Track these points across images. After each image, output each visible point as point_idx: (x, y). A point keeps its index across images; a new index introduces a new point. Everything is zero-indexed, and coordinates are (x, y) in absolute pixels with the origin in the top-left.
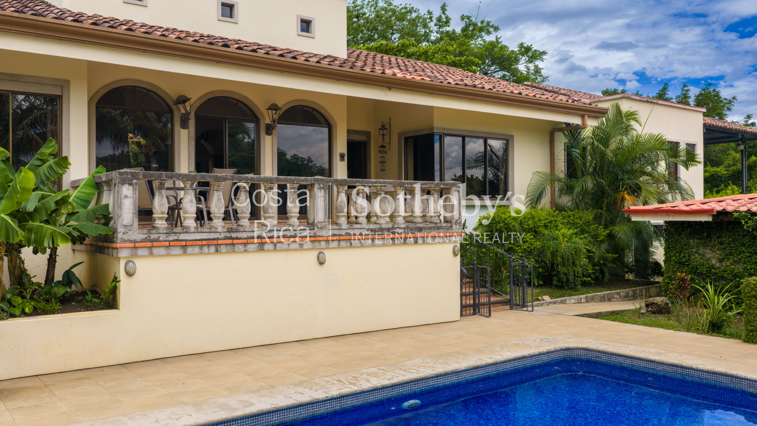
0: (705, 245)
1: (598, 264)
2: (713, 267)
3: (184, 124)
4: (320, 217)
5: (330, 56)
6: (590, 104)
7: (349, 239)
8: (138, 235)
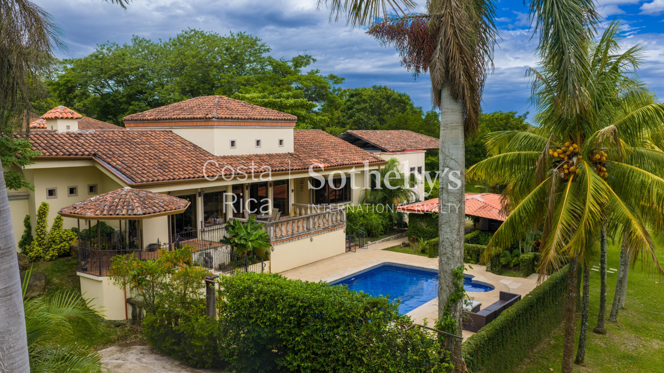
0: (422, 222)
1: (385, 227)
2: (424, 229)
3: (247, 189)
4: (311, 227)
5: (289, 153)
6: (382, 161)
7: (318, 233)
8: (274, 240)
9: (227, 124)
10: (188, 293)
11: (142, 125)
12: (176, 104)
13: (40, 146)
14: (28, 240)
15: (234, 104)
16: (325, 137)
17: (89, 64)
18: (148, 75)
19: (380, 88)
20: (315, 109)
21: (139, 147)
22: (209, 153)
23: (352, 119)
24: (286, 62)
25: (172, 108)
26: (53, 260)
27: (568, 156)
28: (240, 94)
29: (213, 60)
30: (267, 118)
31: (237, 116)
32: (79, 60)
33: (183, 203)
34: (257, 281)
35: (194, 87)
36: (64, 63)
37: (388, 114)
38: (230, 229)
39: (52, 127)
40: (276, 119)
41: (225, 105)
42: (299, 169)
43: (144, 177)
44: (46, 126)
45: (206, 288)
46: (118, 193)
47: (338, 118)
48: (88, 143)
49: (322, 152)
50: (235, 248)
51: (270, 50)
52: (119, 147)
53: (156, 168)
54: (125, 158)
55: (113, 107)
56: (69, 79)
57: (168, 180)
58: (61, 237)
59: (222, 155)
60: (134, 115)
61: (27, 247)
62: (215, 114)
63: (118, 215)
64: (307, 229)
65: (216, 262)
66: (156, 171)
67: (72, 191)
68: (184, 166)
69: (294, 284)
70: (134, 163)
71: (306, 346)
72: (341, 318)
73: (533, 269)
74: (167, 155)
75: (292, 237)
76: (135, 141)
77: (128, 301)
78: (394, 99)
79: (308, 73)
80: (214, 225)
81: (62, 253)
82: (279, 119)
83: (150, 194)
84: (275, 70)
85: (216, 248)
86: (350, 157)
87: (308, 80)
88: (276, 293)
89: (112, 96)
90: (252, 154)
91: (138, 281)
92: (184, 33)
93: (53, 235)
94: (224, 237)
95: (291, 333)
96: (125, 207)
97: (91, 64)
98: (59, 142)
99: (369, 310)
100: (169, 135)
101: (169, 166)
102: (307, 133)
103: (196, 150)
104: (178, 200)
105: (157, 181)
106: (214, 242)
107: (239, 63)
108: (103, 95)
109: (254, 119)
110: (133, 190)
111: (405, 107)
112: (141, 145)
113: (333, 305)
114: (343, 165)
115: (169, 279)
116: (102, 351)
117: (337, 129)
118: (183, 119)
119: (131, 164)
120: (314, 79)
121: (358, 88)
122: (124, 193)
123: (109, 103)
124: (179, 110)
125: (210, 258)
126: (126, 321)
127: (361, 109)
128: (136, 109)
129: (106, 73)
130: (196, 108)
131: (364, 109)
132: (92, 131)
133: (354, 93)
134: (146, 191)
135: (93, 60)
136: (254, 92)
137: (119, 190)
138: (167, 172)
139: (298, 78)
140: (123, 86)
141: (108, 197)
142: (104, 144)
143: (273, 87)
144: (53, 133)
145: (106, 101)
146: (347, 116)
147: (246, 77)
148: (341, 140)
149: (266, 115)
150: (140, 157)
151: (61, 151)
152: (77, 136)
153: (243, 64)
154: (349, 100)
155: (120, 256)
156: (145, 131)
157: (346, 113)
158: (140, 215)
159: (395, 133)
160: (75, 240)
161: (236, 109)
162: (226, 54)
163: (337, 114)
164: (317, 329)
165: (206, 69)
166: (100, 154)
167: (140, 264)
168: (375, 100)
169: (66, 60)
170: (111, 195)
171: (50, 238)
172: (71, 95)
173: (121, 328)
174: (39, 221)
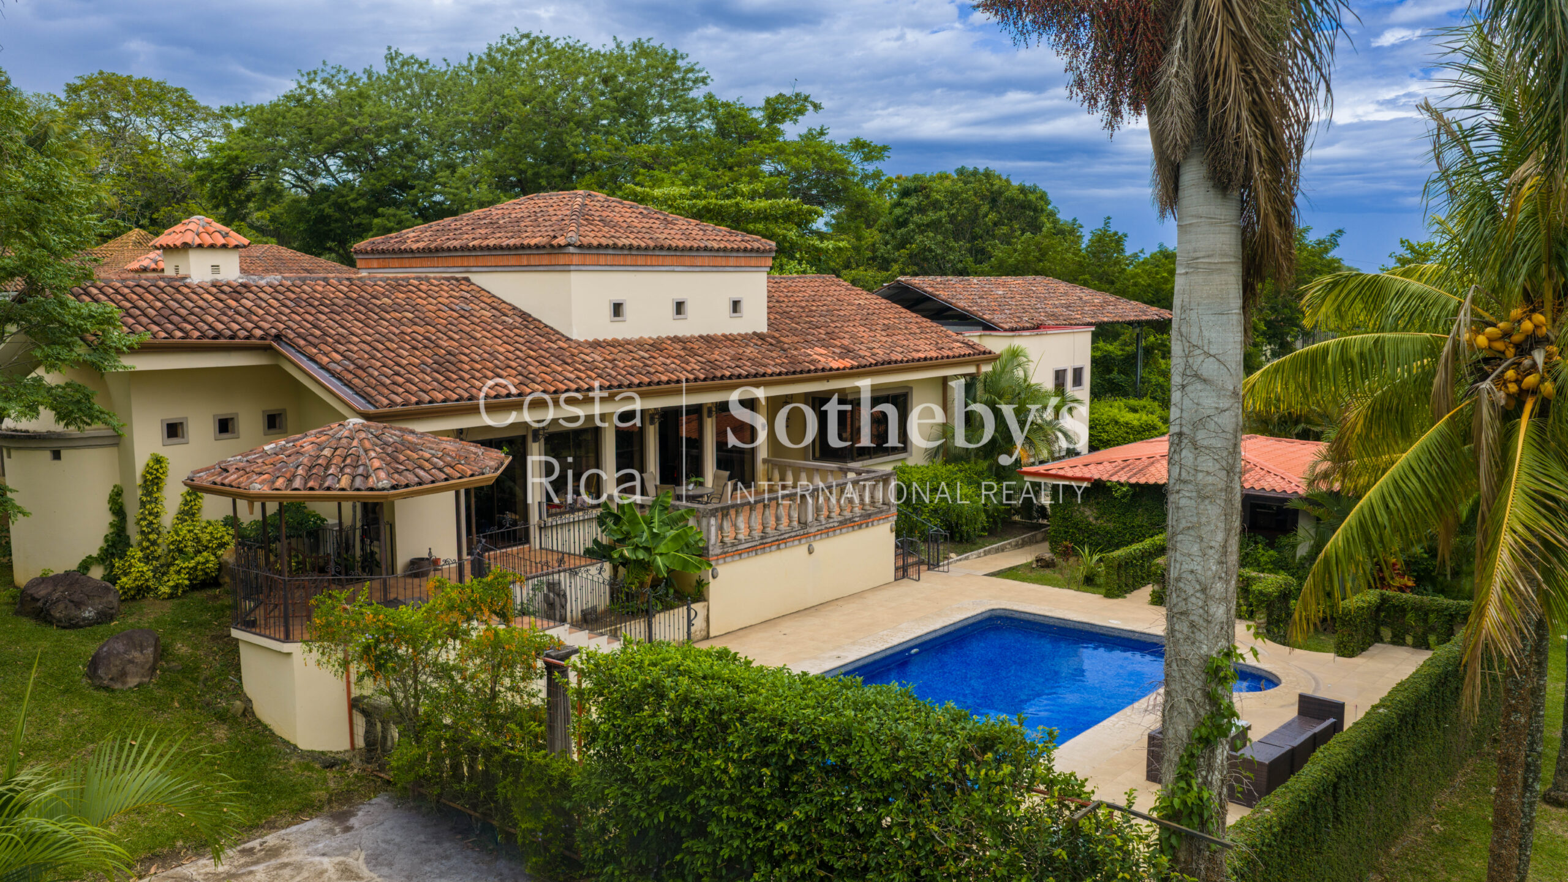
0: (1084, 505)
4: (810, 518)
5: (755, 333)
6: (984, 353)
7: (827, 532)
8: (718, 551)
9: (602, 260)
10: (502, 689)
11: (396, 263)
12: (478, 212)
13: (146, 315)
14: (120, 546)
15: (622, 212)
16: (843, 292)
17: (280, 119)
18: (419, 144)
19: (975, 173)
20: (819, 224)
21: (388, 317)
22: (557, 333)
23: (904, 247)
24: (749, 110)
25: (471, 221)
26: (178, 597)
27: (1517, 346)
28: (638, 189)
29: (573, 106)
30: (702, 245)
31: (627, 242)
32: (257, 108)
33: (491, 459)
34: (676, 671)
35: (525, 172)
36: (222, 117)
37: (994, 237)
38: (610, 522)
39: (177, 268)
40: (725, 250)
41: (597, 214)
42: (780, 374)
43: (397, 394)
44: (162, 265)
45: (545, 678)
46: (330, 432)
47: (873, 248)
48: (263, 309)
49: (837, 330)
50: (622, 570)
51: (709, 81)
52: (338, 318)
53: (429, 370)
54: (352, 347)
55: (336, 221)
56: (234, 153)
57: (457, 400)
58: (198, 540)
59: (591, 339)
60: (379, 239)
61: (117, 563)
62: (573, 237)
63: (328, 489)
64: (799, 522)
65: (574, 607)
66: (428, 379)
67: (225, 426)
68: (497, 367)
69: (771, 679)
70: (373, 357)
71: (803, 846)
72: (897, 777)
73: (1377, 632)
74: (457, 337)
75: (763, 544)
76: (378, 302)
77: (354, 704)
78: (1011, 200)
79: (800, 136)
80: (568, 512)
81: (201, 578)
82: (732, 250)
83: (411, 438)
84: (722, 131)
85: (573, 572)
86: (905, 343)
87: (803, 153)
88: (725, 704)
89: (333, 193)
90: (664, 336)
91: (377, 658)
92: (505, 42)
93: (178, 535)
94: (595, 541)
95: (766, 811)
96: (347, 470)
97: (284, 118)
98: (191, 305)
99: (973, 758)
100: (463, 287)
101: (459, 365)
102: (800, 284)
103: (526, 327)
104: (480, 450)
105: (430, 402)
106: (569, 554)
107: (635, 115)
108: (312, 193)
109: (669, 248)
110: (369, 427)
111: (1036, 218)
112: (394, 314)
113: (876, 741)
114: (889, 363)
115: (453, 652)
116: (288, 830)
117: (870, 273)
118: (495, 248)
119: (367, 360)
120: (815, 152)
121: (920, 173)
122: (346, 433)
123: (327, 210)
124: (486, 226)
125: (558, 595)
126: (350, 754)
127: (928, 225)
128: (390, 225)
129: (319, 140)
130: (527, 222)
131: (935, 225)
132: (274, 278)
133: (912, 185)
134: (400, 430)
135: (290, 110)
136: (673, 184)
137: (335, 426)
138: (454, 382)
139: (777, 149)
140: (361, 171)
141: (307, 443)
142: (302, 310)
143: (716, 170)
144: (178, 284)
145: (321, 207)
146: (893, 243)
147: (653, 147)
148: (884, 301)
149: (698, 237)
150: (388, 344)
151: (196, 329)
152: (237, 291)
153: (643, 118)
154: (898, 204)
155: (335, 593)
156: (403, 279)
157: (893, 235)
158: (383, 489)
159: (1015, 282)
160: (232, 546)
161: (625, 225)
162: (603, 94)
163: (871, 236)
164: (832, 805)
165: (554, 129)
166: (292, 335)
167: (381, 617)
168: (963, 202)
169: (228, 110)
170: (313, 439)
171: (172, 543)
172: (240, 194)
173: (338, 771)
174: (144, 499)
